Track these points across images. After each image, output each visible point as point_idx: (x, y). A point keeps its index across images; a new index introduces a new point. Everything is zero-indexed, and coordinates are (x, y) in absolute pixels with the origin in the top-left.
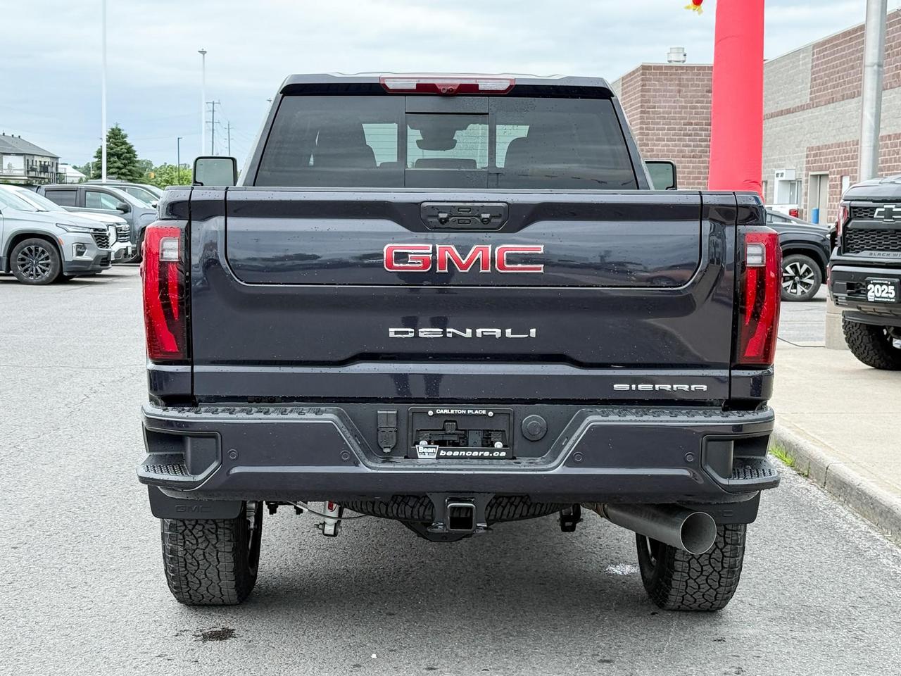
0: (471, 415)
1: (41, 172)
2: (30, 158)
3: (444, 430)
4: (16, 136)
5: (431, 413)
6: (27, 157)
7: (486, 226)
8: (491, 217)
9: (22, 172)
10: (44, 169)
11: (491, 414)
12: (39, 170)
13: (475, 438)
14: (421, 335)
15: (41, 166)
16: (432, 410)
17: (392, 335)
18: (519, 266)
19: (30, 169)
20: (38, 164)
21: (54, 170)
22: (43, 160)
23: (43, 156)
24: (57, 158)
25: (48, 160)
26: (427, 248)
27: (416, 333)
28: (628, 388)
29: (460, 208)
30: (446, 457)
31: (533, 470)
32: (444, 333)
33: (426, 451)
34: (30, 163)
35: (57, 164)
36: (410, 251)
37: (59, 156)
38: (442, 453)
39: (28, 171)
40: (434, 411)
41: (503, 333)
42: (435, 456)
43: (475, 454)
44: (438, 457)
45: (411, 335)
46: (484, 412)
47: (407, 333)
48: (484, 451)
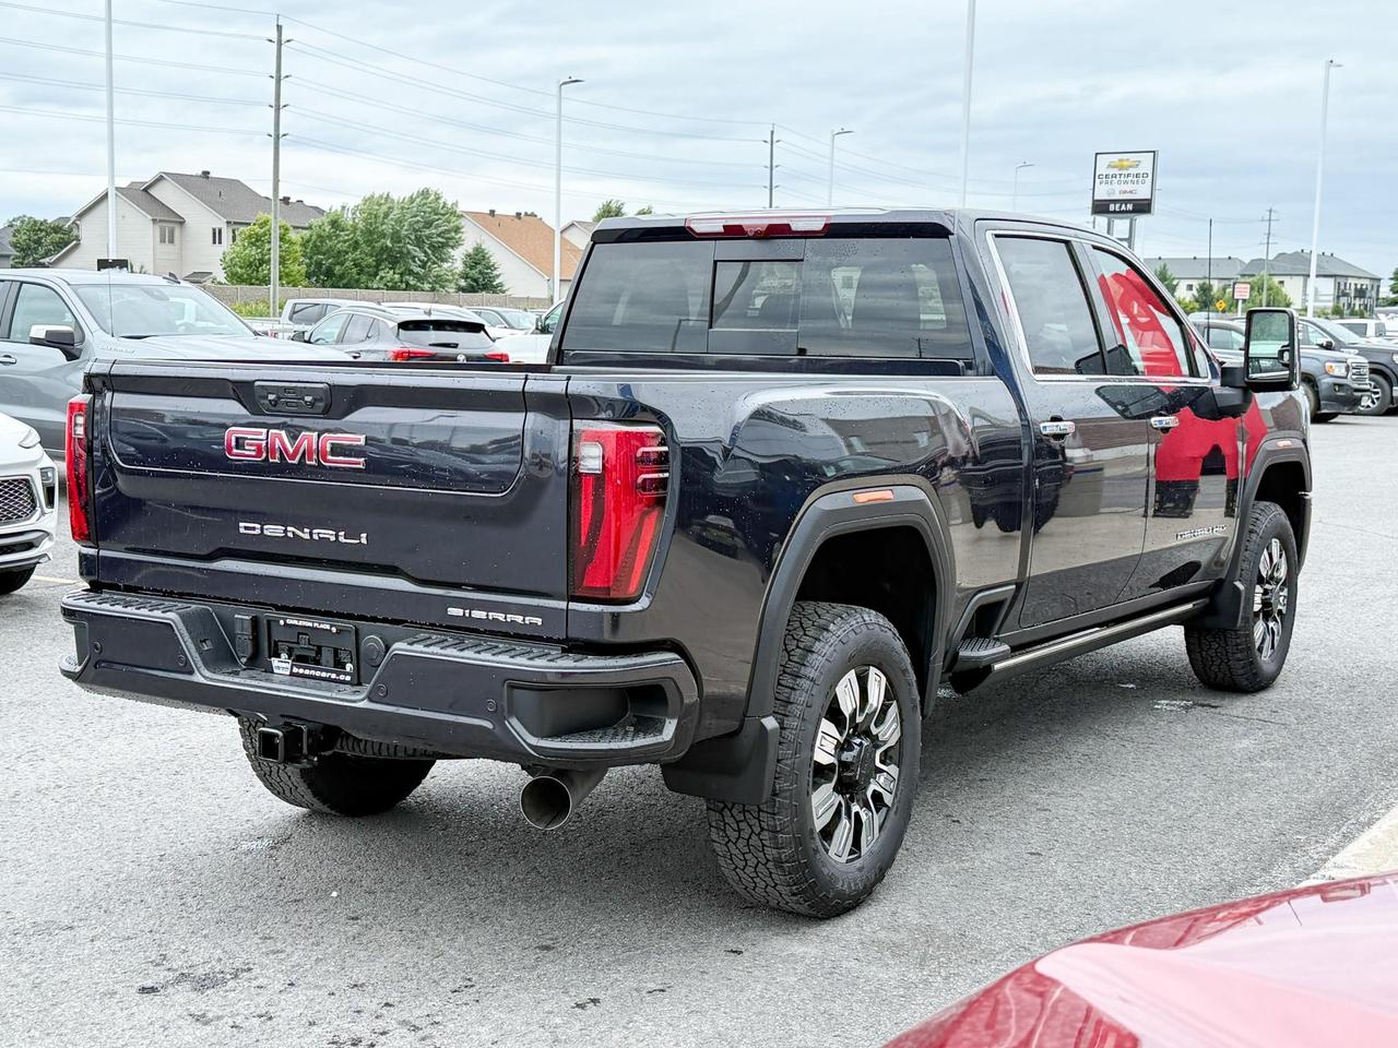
0: (316, 628)
1: (1355, 297)
2: (1342, 281)
3: (298, 643)
4: (1328, 254)
5: (282, 622)
6: (1338, 280)
7: (310, 411)
8: (315, 400)
9: (1331, 298)
10: (1361, 293)
11: (334, 630)
12: (1353, 295)
13: (327, 656)
14: (266, 532)
15: (1356, 289)
16: (283, 619)
17: (242, 530)
18: (341, 458)
19: (1341, 294)
20: (1353, 287)
21: (1374, 294)
22: (1359, 282)
23: (1360, 278)
24: (1380, 280)
25: (1367, 282)
26: (261, 434)
27: (262, 529)
28: (461, 614)
29: (285, 389)
30: (297, 675)
31: (342, 700)
32: (285, 531)
33: (281, 665)
34: (1342, 287)
35: (1378, 287)
36: (249, 437)
37: (1380, 276)
38: (295, 670)
39: (1338, 297)
40: (285, 620)
41: (337, 536)
42: (288, 673)
43: (324, 674)
44: (292, 674)
45: (258, 532)
46: (328, 627)
47: (254, 529)
48: (332, 672)
